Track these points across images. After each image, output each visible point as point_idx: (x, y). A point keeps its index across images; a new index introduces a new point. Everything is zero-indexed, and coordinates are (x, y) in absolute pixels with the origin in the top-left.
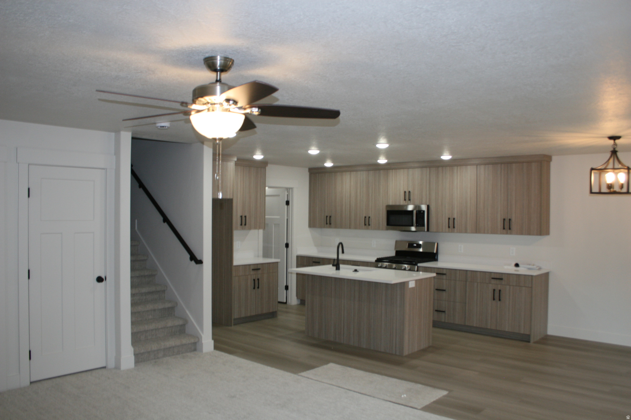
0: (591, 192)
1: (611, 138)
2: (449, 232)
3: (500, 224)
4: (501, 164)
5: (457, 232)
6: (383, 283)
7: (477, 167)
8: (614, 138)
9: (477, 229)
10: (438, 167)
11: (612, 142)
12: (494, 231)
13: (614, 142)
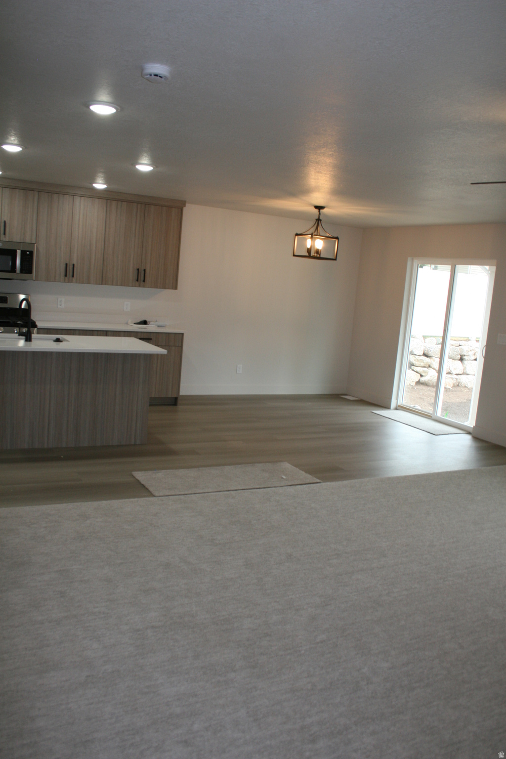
0: (294, 255)
1: (316, 207)
2: (65, 282)
3: (132, 275)
4: (138, 203)
5: (76, 283)
6: (118, 354)
7: (107, 202)
8: (319, 208)
9: (103, 280)
10: (52, 193)
11: (316, 211)
12: (124, 283)
13: (319, 212)
